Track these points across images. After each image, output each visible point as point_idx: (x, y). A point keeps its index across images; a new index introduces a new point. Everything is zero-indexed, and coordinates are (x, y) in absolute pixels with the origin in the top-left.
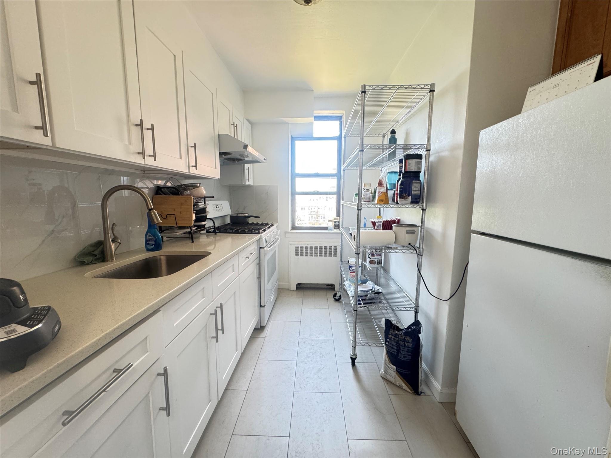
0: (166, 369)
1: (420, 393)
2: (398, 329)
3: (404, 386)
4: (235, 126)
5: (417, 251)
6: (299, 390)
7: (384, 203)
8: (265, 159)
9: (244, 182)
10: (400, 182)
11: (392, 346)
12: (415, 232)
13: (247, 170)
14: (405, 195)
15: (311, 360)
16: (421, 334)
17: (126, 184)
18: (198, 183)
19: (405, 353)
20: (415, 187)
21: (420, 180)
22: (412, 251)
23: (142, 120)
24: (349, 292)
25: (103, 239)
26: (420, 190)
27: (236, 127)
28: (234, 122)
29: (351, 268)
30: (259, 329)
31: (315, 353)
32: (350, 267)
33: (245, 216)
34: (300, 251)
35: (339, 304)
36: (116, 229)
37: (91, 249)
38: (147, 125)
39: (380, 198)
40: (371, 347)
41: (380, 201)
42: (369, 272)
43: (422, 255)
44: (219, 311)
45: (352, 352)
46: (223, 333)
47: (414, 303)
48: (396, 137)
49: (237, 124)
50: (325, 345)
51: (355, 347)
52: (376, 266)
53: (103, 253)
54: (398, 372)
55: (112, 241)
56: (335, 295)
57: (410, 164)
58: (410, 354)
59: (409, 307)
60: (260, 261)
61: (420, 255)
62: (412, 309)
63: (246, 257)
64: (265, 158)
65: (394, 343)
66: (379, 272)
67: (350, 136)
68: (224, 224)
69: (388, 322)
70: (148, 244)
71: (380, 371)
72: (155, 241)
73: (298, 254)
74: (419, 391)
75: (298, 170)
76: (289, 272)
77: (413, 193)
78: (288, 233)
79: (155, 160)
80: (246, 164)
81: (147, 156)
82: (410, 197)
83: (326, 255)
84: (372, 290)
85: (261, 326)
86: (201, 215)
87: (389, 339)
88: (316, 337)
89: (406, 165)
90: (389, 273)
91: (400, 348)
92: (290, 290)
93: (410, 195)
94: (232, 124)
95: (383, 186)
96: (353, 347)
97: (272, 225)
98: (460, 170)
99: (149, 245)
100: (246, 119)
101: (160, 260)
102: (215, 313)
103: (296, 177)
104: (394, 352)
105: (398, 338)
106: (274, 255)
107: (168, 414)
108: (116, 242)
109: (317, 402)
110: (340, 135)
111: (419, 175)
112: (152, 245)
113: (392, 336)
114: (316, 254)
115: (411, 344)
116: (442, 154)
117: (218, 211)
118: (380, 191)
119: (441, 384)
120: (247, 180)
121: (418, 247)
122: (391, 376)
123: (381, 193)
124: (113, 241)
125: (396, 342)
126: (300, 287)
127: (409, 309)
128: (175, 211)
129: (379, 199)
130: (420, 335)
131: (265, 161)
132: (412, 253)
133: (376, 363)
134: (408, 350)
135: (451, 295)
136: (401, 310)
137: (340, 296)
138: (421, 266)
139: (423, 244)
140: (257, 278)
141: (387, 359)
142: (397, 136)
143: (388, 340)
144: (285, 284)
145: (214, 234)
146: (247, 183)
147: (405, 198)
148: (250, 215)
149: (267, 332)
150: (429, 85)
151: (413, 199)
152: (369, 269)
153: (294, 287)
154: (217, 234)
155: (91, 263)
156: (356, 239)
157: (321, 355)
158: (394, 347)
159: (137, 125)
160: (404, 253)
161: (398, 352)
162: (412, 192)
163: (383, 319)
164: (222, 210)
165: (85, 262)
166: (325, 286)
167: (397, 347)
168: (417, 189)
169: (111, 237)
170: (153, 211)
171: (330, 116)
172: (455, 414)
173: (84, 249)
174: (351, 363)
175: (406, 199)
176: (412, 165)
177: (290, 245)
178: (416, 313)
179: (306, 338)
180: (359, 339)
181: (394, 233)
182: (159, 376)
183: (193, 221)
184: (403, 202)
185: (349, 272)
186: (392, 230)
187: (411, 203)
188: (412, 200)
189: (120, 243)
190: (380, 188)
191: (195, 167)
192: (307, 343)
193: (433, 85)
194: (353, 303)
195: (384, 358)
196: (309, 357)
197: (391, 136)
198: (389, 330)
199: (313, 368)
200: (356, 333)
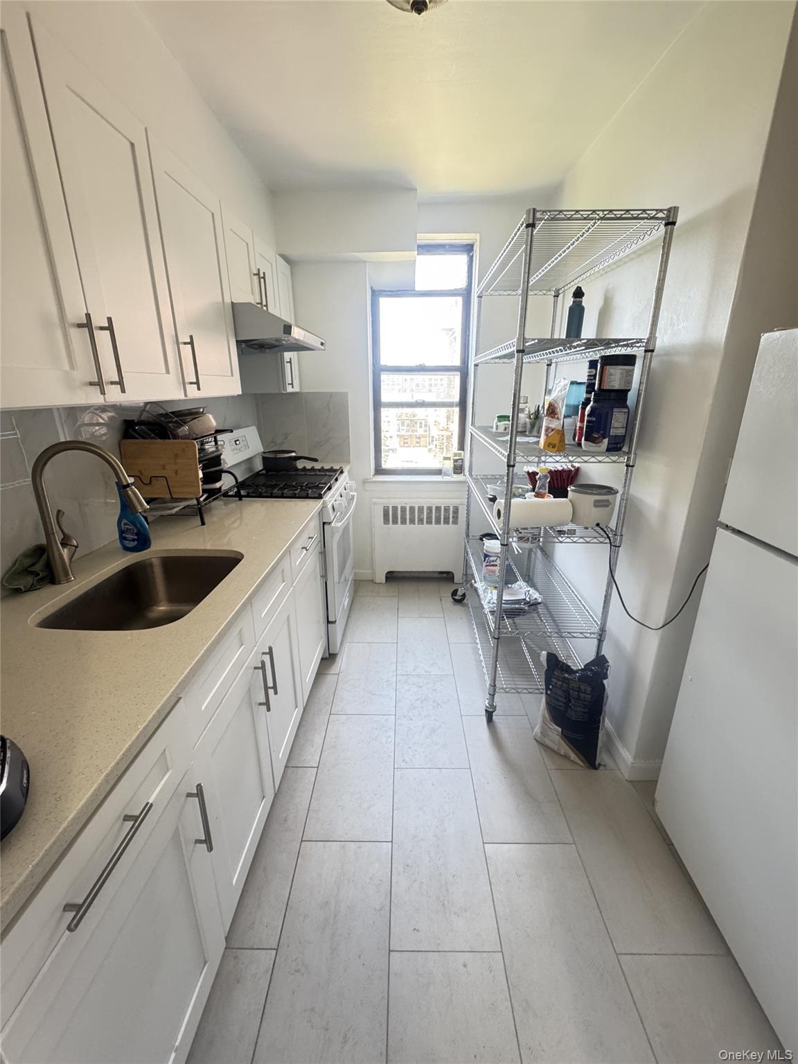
0: (199, 787)
1: (597, 766)
2: (567, 669)
3: (573, 756)
4: (261, 276)
5: (612, 539)
6: (403, 765)
7: (557, 451)
8: (322, 344)
9: (285, 388)
10: (588, 408)
11: (557, 697)
12: (610, 504)
13: (289, 364)
14: (596, 436)
15: (420, 714)
16: (606, 680)
17: (70, 440)
18: (200, 408)
19: (578, 709)
20: (617, 421)
21: (627, 407)
22: (602, 539)
23: (89, 315)
24: (484, 603)
25: (43, 541)
26: (625, 426)
27: (264, 278)
28: (259, 270)
29: (487, 559)
30: (329, 659)
31: (425, 699)
32: (486, 556)
33: (290, 457)
34: (391, 515)
35: (463, 608)
36: (64, 521)
37: (27, 562)
38: (99, 320)
39: (550, 441)
40: (521, 695)
41: (549, 446)
42: (517, 559)
43: (619, 547)
44: (267, 659)
45: (487, 701)
46: (276, 693)
47: (597, 624)
48: (583, 304)
49: (264, 273)
50: (442, 685)
51: (493, 695)
52: (528, 545)
53: (49, 566)
54: (564, 736)
55: (61, 544)
56: (455, 593)
57: (611, 375)
58: (586, 710)
59: (589, 631)
60: (324, 547)
61: (616, 546)
62: (593, 636)
63: (303, 548)
64: (323, 342)
65: (560, 693)
66: (533, 555)
67: (491, 295)
68: (252, 474)
69: (552, 658)
70: (125, 539)
71: (533, 731)
72: (136, 534)
73: (389, 521)
74: (597, 763)
75: (385, 360)
76: (372, 551)
77: (613, 432)
78: (370, 482)
79: (123, 391)
80: (285, 353)
81: (107, 383)
82: (606, 441)
83: (438, 522)
84: (525, 599)
85: (329, 654)
86: (213, 467)
87: (553, 686)
88: (426, 672)
89: (604, 376)
90: (553, 559)
91: (570, 701)
92: (375, 583)
93: (607, 434)
94: (255, 272)
95: (556, 416)
96: (490, 694)
97: (342, 472)
98: (709, 401)
99: (128, 540)
100: (279, 255)
101: (151, 565)
102: (263, 667)
103: (382, 373)
104: (560, 706)
105: (568, 684)
106: (346, 529)
107: (210, 849)
108: (69, 547)
109: (433, 784)
110: (468, 286)
111: (627, 396)
112: (131, 541)
113: (559, 680)
114: (421, 521)
115: (590, 696)
116: (677, 359)
117: (240, 450)
118: (550, 426)
119: (633, 754)
120: (289, 384)
121: (612, 530)
122: (554, 742)
123: (552, 430)
124: (64, 544)
125: (564, 691)
126: (392, 577)
127: (588, 635)
128: (164, 469)
129: (547, 443)
130: (605, 682)
131: (323, 347)
132: (601, 543)
133: (527, 715)
134: (584, 704)
135: (666, 620)
136: (574, 637)
137: (464, 595)
138: (616, 565)
139: (622, 526)
140: (322, 577)
141: (547, 715)
142: (585, 301)
143: (551, 687)
144: (365, 573)
145: (237, 499)
146: (290, 389)
147: (597, 441)
148: (299, 455)
149: (341, 663)
150: (665, 210)
151: (611, 444)
152: (516, 553)
153: (381, 578)
154: (243, 499)
155: (31, 589)
156: (502, 515)
157: (436, 704)
158: (560, 699)
159: (80, 326)
160: (588, 542)
161: (567, 705)
162: (612, 430)
163: (543, 652)
164: (247, 446)
165: (21, 589)
166: (437, 575)
167: (565, 698)
168: (620, 425)
169: (58, 538)
170: (131, 489)
171: (448, 245)
172: (653, 802)
173: (14, 564)
174: (485, 717)
175: (598, 443)
176: (615, 379)
177: (374, 504)
178: (600, 641)
179: (408, 673)
180: (502, 682)
181: (570, 504)
182: (189, 798)
183: (201, 483)
184: (592, 449)
185: (484, 564)
186: (566, 497)
187: (607, 451)
188: (610, 446)
189: (77, 547)
190: (550, 420)
191: (196, 385)
192: (411, 683)
193: (673, 211)
194: (493, 626)
195: (541, 713)
196: (415, 708)
197: (574, 302)
198: (553, 671)
199: (423, 727)
200: (495, 672)
